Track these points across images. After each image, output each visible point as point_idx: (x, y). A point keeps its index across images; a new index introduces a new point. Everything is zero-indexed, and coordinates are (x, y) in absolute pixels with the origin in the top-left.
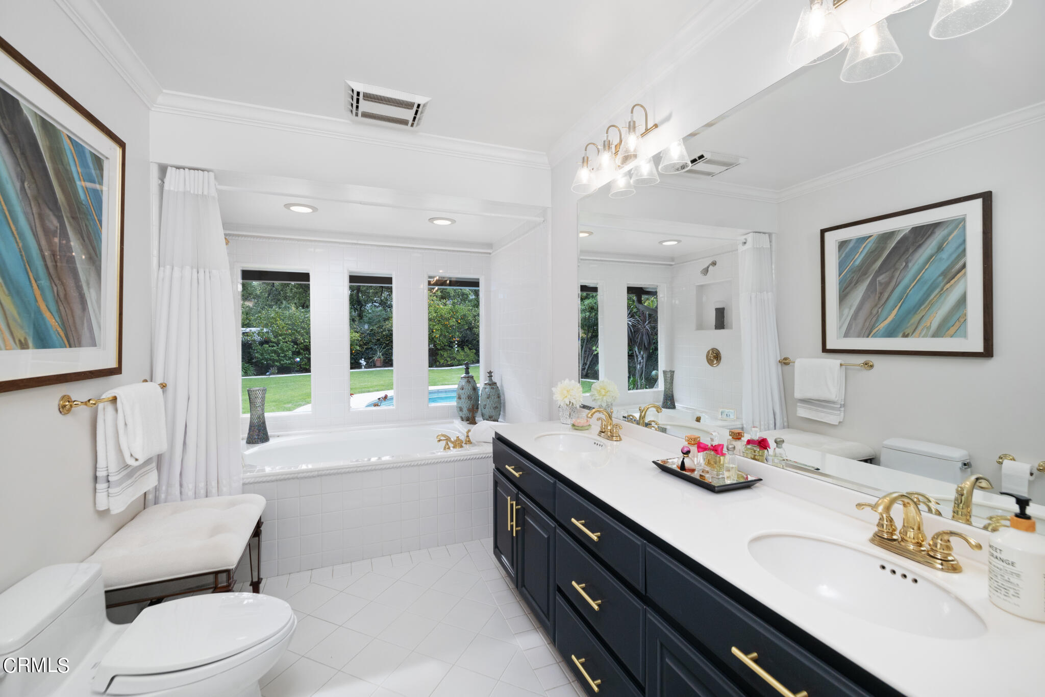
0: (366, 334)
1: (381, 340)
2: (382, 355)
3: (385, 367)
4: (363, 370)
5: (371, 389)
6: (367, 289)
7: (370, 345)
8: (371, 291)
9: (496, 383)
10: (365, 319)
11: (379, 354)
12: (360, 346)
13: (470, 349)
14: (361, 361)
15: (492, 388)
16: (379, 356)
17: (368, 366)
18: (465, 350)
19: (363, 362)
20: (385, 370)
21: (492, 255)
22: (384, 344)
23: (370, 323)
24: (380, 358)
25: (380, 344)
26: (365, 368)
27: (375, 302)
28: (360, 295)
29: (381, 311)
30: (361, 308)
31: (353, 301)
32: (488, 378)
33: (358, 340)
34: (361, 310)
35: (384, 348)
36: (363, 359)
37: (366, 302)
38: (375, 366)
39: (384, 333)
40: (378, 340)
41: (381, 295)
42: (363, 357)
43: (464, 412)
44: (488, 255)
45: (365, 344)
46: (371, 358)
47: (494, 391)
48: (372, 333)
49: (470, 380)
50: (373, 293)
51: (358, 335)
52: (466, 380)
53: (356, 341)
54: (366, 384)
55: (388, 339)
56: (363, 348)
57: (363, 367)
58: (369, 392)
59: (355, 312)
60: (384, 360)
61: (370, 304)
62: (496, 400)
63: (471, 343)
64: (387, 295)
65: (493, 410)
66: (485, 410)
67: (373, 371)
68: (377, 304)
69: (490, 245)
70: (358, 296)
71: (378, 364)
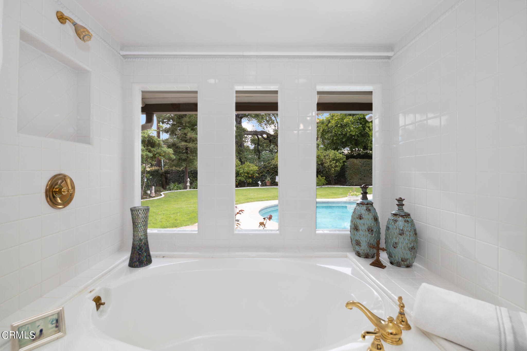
0: (261, 167)
1: (270, 170)
2: (270, 179)
3: (272, 186)
4: (260, 187)
5: (263, 199)
6: (263, 144)
7: (264, 173)
8: (265, 145)
9: (409, 215)
10: (262, 159)
11: (268, 178)
12: (258, 174)
13: (322, 177)
14: (258, 182)
15: (405, 221)
16: (268, 179)
17: (262, 185)
18: (319, 177)
19: (260, 183)
20: (272, 188)
21: (392, 59)
22: (271, 173)
23: (264, 161)
24: (269, 180)
25: (269, 173)
26: (261, 186)
27: (267, 150)
28: (259, 147)
29: (270, 154)
30: (260, 153)
31: (256, 150)
32: (397, 207)
33: (257, 170)
34: (259, 154)
35: (271, 175)
36: (260, 181)
37: (262, 151)
38: (266, 185)
39: (271, 167)
40: (268, 170)
41: (270, 147)
42: (260, 180)
43: (363, 247)
44: (387, 60)
45: (261, 173)
46: (264, 181)
47: (410, 224)
48: (265, 167)
49: (370, 208)
50: (266, 146)
51: (257, 167)
52: (364, 208)
53: (256, 171)
54: (261, 196)
55: (273, 170)
56: (260, 175)
57: (260, 186)
58: (262, 201)
59: (257, 156)
60: (271, 182)
61: (264, 152)
62: (412, 238)
63: (322, 173)
64: (273, 147)
65: (409, 252)
66: (397, 250)
67: (265, 188)
68: (268, 152)
69: (390, 47)
70: (258, 147)
71: (268, 184)
